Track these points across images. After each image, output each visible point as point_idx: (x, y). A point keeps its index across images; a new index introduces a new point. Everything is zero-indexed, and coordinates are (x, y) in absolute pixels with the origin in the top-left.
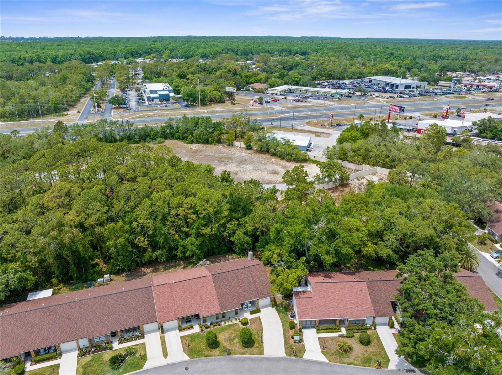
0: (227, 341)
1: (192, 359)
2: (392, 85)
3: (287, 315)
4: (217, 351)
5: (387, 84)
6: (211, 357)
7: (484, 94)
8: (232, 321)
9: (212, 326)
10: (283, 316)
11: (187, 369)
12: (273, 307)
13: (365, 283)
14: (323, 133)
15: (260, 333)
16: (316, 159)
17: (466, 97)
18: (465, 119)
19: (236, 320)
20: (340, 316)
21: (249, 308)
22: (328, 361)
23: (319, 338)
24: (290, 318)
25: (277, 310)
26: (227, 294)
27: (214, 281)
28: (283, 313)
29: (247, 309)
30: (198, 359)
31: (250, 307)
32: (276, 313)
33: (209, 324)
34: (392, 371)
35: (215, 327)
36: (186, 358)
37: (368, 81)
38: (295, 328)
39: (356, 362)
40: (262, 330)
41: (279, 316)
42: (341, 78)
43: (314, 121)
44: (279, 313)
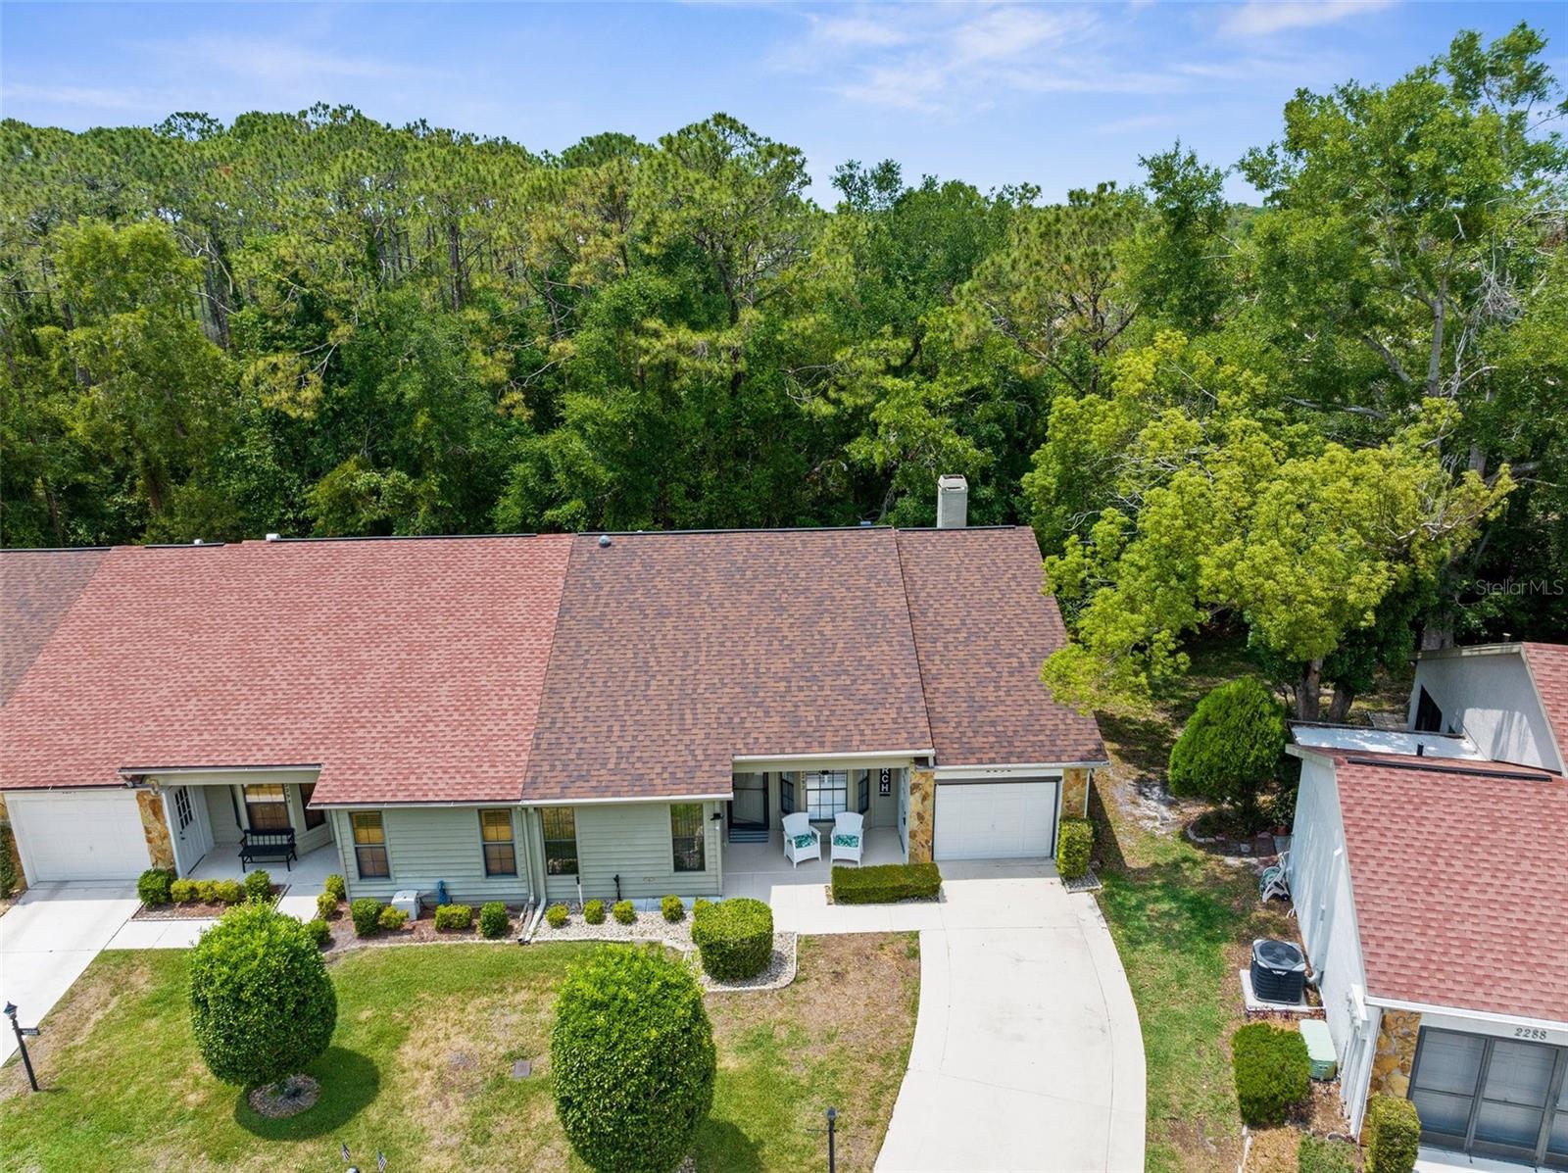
0: (470, 1090)
3: (1216, 971)
8: (627, 919)
9: (428, 927)
10: (1167, 974)
12: (1071, 878)
15: (864, 1090)
19: (675, 916)
21: (838, 852)
24: (1252, 1001)
25: (1115, 913)
26: (645, 668)
27: (576, 571)
28: (1170, 941)
29: (814, 850)
31: (847, 841)
32: (1101, 939)
33: (404, 900)
35: (446, 941)
38: (1303, 1119)
40: (898, 1059)
41: (1129, 967)
44: (1129, 946)
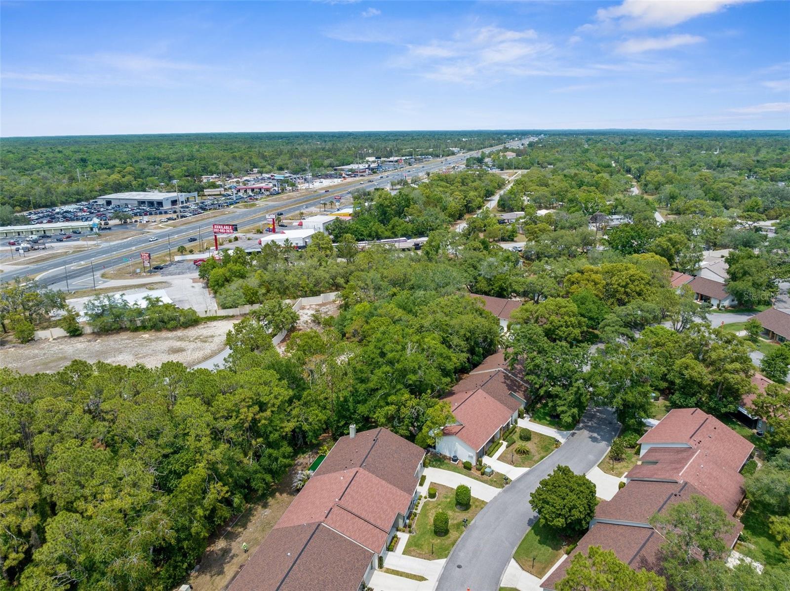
1: (449, 557)
2: (151, 203)
3: (449, 463)
4: (453, 534)
5: (142, 203)
6: (458, 542)
7: (275, 197)
8: (419, 503)
9: (411, 521)
10: (447, 467)
11: (459, 567)
12: (427, 467)
13: (480, 390)
14: (156, 283)
16: (208, 315)
17: (255, 205)
18: (303, 226)
20: (497, 428)
22: (528, 469)
23: (498, 459)
24: (456, 463)
25: (433, 466)
27: (369, 471)
28: (441, 465)
30: (451, 553)
32: (437, 469)
33: (407, 521)
34: (565, 443)
35: (415, 520)
36: (443, 561)
37: (104, 202)
38: (471, 467)
39: (543, 454)
41: (444, 469)
42: (49, 204)
43: (110, 271)
44: (439, 468)
